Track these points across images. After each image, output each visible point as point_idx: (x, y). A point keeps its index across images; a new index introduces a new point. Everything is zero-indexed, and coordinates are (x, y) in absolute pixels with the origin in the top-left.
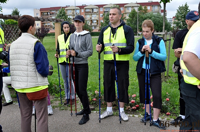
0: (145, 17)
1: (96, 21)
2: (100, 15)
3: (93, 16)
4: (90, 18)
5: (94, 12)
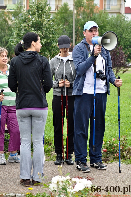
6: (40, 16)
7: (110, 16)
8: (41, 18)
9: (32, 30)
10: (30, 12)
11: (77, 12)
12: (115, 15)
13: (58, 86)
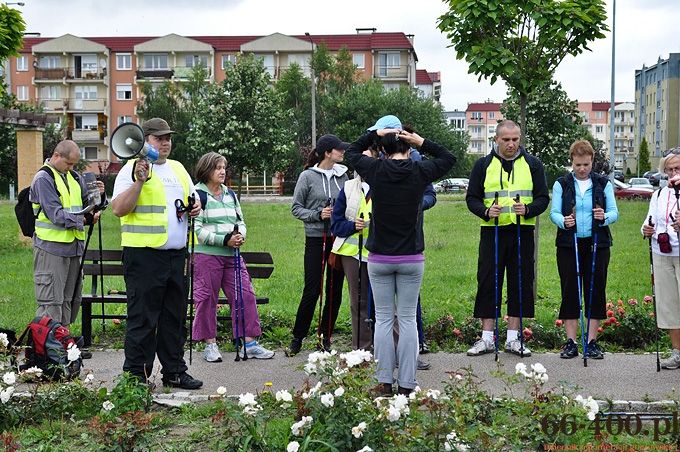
0: (349, 110)
1: (95, 122)
2: (119, 89)
3: (79, 96)
4: (60, 105)
5: (83, 74)
6: (248, 92)
7: (387, 89)
8: (251, 96)
9: (232, 120)
10: (228, 85)
11: (319, 82)
12: (397, 87)
13: (320, 218)
